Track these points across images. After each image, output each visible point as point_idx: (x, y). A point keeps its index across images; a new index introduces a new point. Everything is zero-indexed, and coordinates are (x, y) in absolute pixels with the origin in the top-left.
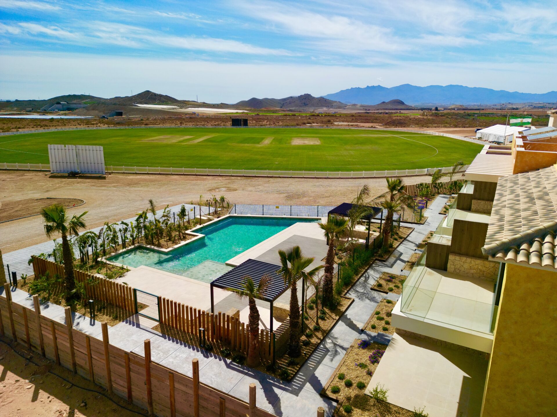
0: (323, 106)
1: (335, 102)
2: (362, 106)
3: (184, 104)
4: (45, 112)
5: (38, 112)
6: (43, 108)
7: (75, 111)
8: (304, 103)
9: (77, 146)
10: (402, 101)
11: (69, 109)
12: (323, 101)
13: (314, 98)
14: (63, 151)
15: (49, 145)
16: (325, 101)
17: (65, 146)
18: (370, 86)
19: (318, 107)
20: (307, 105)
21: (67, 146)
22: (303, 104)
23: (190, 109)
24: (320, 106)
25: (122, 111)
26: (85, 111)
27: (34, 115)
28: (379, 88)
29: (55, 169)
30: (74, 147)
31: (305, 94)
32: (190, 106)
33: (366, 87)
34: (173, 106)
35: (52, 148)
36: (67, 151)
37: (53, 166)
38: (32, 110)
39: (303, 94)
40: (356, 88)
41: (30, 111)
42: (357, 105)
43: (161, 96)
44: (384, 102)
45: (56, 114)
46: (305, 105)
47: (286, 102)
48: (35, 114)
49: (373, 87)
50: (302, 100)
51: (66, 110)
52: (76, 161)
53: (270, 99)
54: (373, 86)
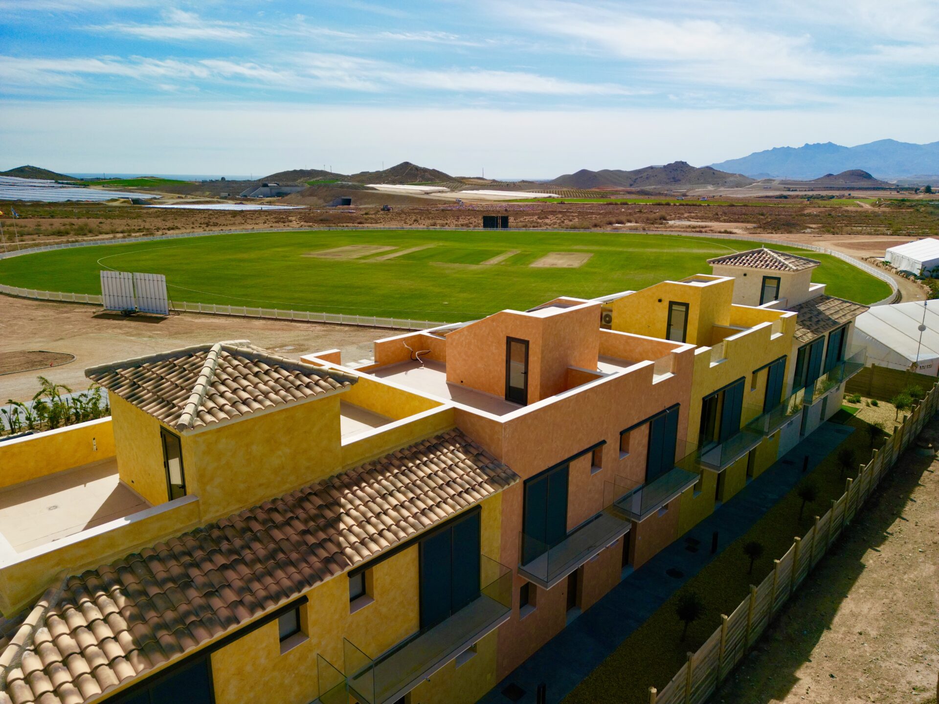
0: (707, 182)
1: (733, 175)
2: (783, 183)
3: (460, 183)
4: (245, 199)
5: (233, 199)
6: (244, 193)
7: (286, 198)
8: (674, 178)
9: (134, 273)
10: (867, 173)
11: (279, 194)
12: (709, 174)
13: (693, 168)
14: (118, 280)
15: (101, 271)
16: (714, 173)
17: (120, 274)
18: (811, 143)
19: (698, 184)
20: (679, 180)
21: (122, 273)
22: (672, 180)
23: (464, 192)
24: (702, 183)
25: (351, 198)
26: (299, 198)
27: (227, 203)
28: (830, 147)
29: (108, 305)
30: (130, 275)
31: (676, 162)
32: (467, 186)
33: (803, 145)
34: (441, 186)
35: (105, 276)
36: (122, 280)
37: (105, 300)
38: (229, 195)
39: (673, 162)
40: (783, 147)
41: (225, 198)
42: (774, 180)
43: (425, 170)
44: (830, 175)
45: (258, 203)
46: (676, 180)
47: (640, 176)
48: (230, 201)
49: (818, 146)
50: (671, 172)
51: (274, 196)
52: (132, 295)
53: (612, 171)
54: (818, 144)
